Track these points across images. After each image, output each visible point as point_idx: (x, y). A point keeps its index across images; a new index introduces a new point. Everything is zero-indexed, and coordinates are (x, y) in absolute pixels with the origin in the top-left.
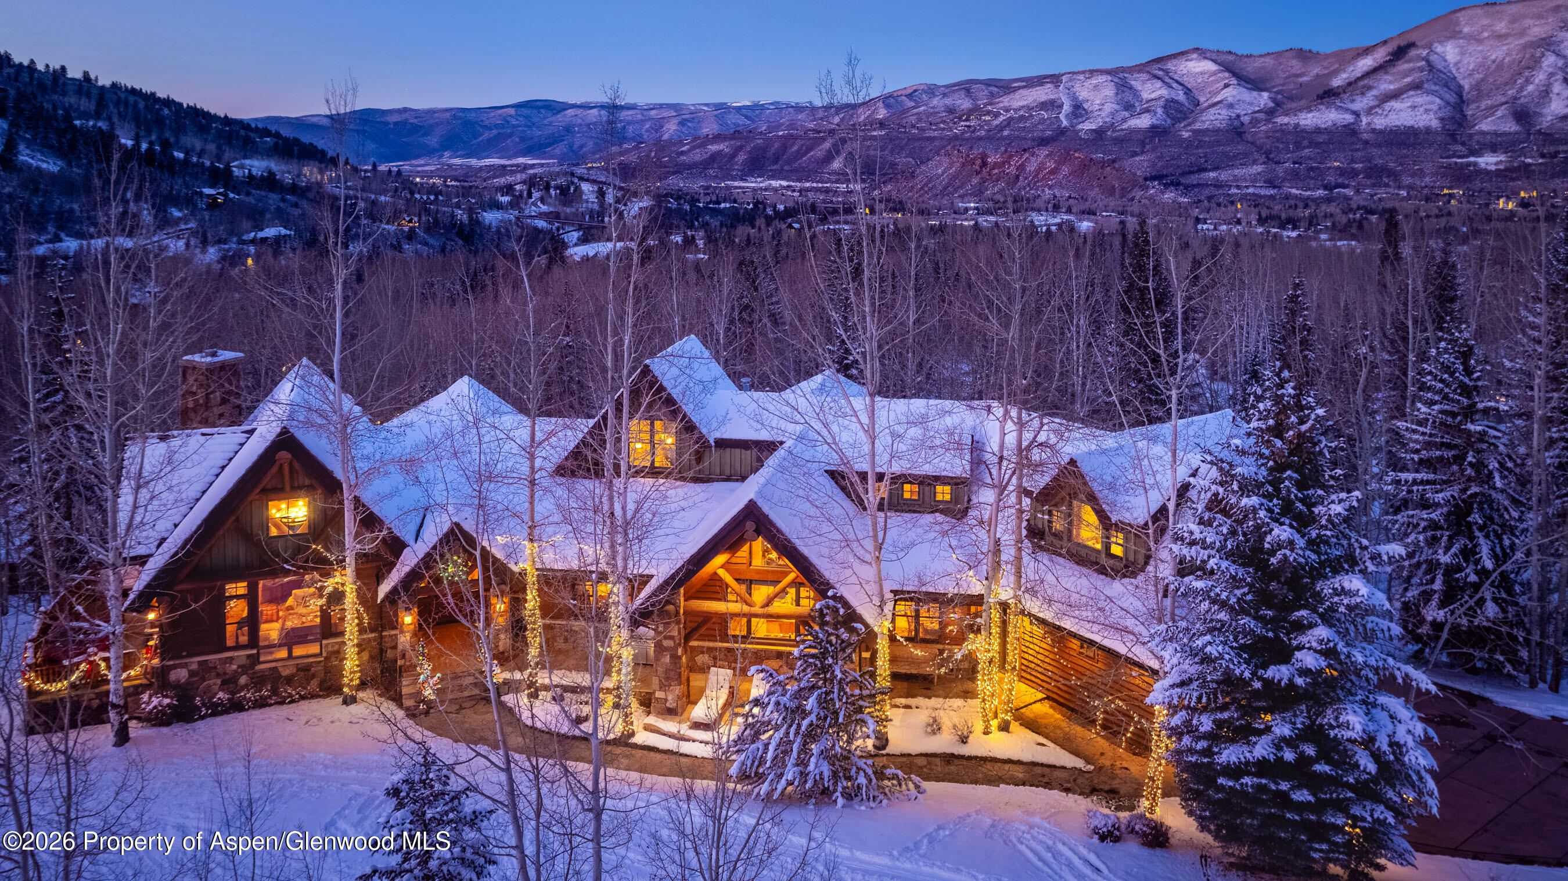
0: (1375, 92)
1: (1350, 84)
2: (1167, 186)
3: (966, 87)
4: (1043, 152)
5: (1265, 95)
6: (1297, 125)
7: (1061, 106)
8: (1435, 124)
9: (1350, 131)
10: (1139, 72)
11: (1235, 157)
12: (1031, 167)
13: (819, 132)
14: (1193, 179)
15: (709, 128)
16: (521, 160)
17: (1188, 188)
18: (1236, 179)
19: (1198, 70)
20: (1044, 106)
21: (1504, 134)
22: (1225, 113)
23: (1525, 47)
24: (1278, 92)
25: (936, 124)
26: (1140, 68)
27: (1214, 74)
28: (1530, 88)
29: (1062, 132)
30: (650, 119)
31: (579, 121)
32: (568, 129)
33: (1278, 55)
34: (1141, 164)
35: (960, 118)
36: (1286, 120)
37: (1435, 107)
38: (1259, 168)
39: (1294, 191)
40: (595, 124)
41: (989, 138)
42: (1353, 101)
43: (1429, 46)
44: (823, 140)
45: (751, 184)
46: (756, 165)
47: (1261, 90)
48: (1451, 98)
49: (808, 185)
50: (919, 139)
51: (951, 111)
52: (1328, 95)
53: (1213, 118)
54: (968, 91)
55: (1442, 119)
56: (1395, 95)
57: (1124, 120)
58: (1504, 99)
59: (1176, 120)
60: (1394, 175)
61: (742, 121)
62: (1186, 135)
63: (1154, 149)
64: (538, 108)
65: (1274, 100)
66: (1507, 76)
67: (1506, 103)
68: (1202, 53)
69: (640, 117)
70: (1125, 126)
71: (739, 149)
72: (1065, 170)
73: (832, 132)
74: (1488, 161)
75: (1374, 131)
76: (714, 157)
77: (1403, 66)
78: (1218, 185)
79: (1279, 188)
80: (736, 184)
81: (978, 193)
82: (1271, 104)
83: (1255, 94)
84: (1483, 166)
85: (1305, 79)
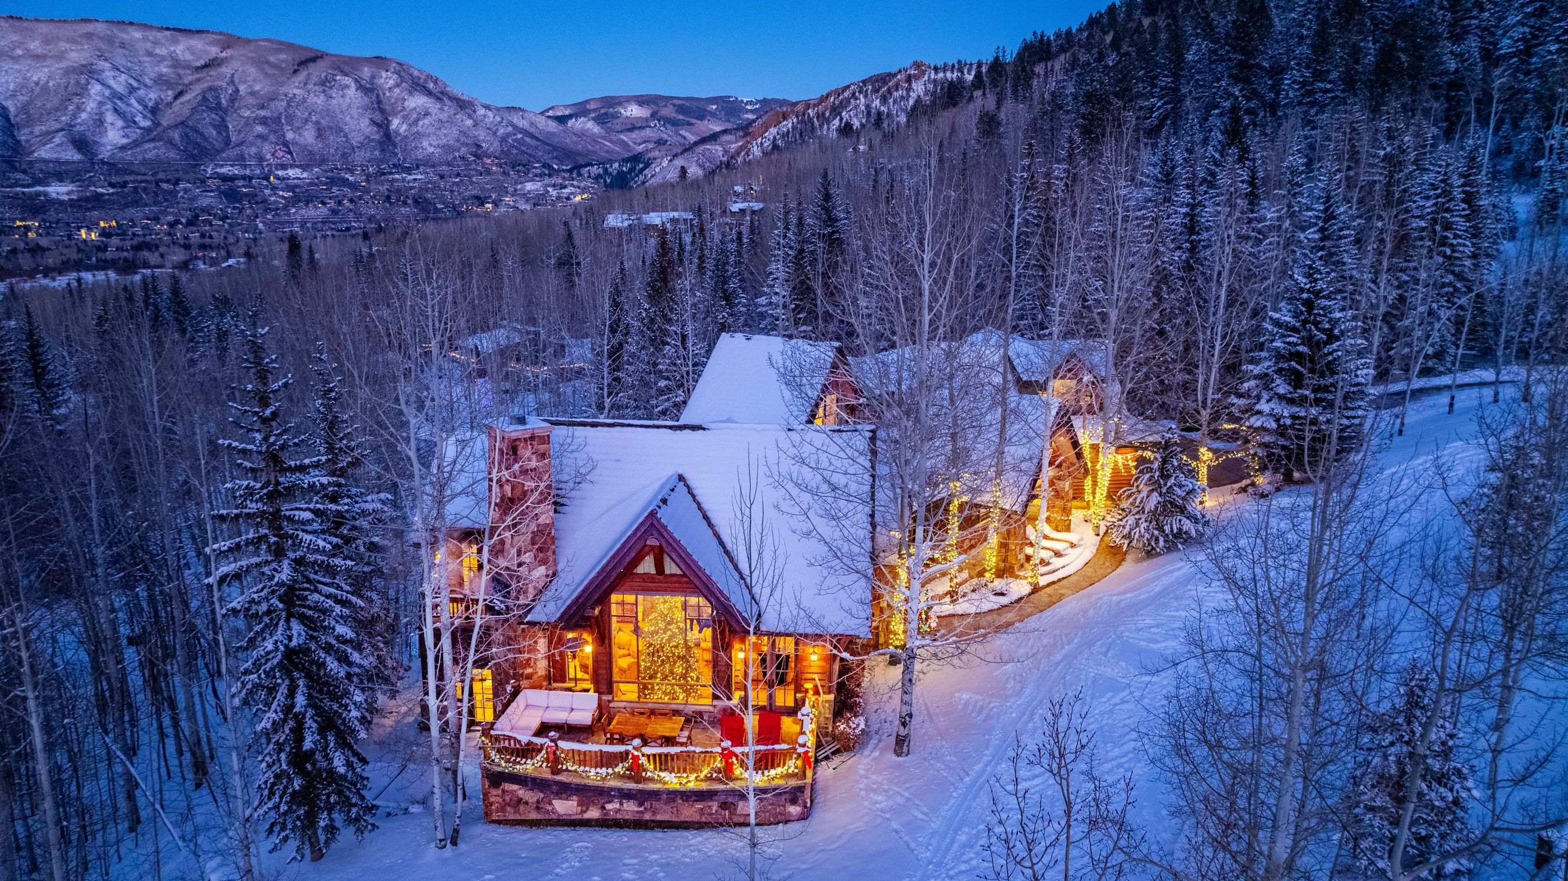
21: (67, 162)
23: (68, 71)
28: (84, 115)
58: (58, 126)
66: (55, 101)
67: (62, 130)
74: (59, 190)
84: (54, 195)
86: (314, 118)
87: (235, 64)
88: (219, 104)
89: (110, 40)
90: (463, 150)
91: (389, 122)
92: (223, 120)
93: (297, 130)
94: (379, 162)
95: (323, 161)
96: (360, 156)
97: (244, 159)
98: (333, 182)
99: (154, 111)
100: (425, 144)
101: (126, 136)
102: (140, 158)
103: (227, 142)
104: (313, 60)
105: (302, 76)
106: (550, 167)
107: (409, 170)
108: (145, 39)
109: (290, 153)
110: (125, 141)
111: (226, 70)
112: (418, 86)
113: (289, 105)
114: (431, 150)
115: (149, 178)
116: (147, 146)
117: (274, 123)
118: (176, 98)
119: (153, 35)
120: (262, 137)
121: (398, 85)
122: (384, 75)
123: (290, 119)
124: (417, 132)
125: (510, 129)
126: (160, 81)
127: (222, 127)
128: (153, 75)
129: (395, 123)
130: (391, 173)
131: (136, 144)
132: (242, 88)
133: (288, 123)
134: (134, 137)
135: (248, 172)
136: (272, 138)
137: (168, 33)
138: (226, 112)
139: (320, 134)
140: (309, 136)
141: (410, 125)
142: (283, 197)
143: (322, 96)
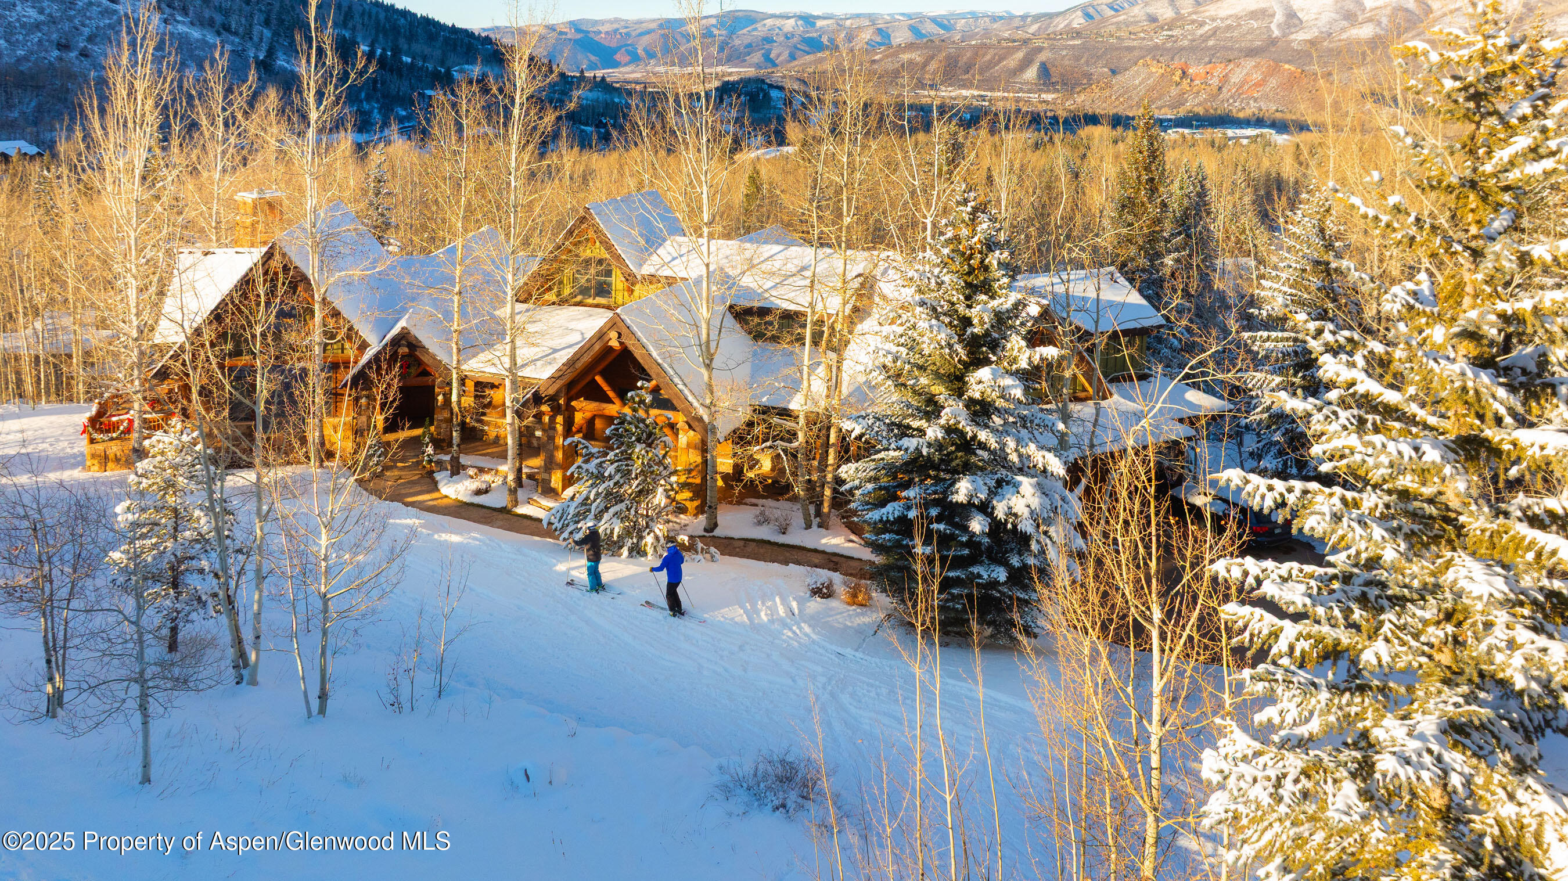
7: (1273, 15)
13: (1013, 41)
15: (902, 38)
20: (1254, 14)
25: (1136, 34)
29: (1273, 42)
30: (846, 29)
31: (777, 31)
32: (767, 38)
35: (1162, 27)
40: (792, 34)
44: (1018, 49)
46: (948, 75)
49: (999, 94)
50: (1117, 49)
51: (1152, 19)
61: (937, 30)
64: (739, 18)
69: (835, 26)
71: (932, 58)
72: (1273, 82)
76: (905, 67)
81: (1176, 104)
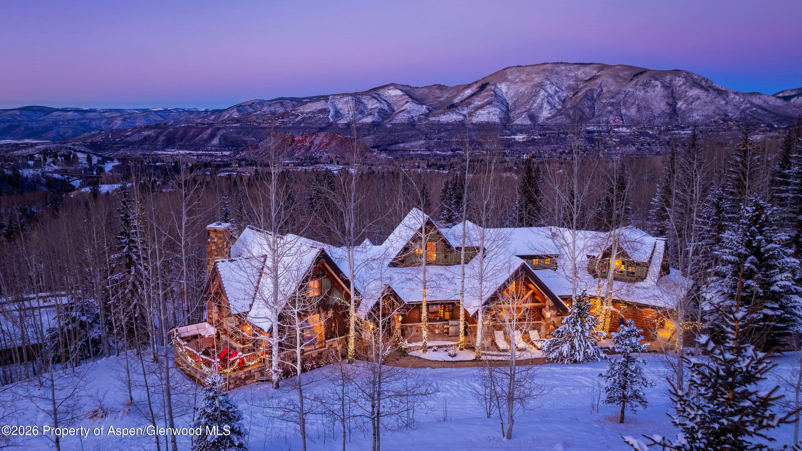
0: (472, 106)
1: (462, 102)
2: (381, 151)
3: (281, 101)
4: (322, 135)
5: (424, 107)
6: (439, 121)
7: (329, 112)
8: (498, 121)
9: (462, 124)
10: (366, 95)
11: (411, 137)
12: (317, 142)
13: (204, 124)
14: (393, 147)
15: (140, 123)
16: (27, 141)
17: (391, 152)
18: (412, 147)
19: (394, 94)
20: (321, 111)
21: (526, 125)
22: (406, 115)
23: (533, 86)
24: (430, 105)
25: (266, 120)
26: (366, 93)
27: (401, 96)
28: (535, 105)
29: (330, 124)
30: (105, 118)
31: (62, 118)
32: (56, 123)
33: (429, 87)
34: (369, 140)
35: (279, 118)
36: (434, 119)
37: (498, 113)
38: (423, 142)
39: (438, 152)
40: (72, 120)
41: (293, 128)
42: (463, 110)
43: (495, 85)
44: (207, 128)
45: (170, 152)
46: (170, 143)
47: (422, 104)
48: (504, 109)
49: (200, 152)
50: (258, 128)
51: (273, 113)
52: (452, 107)
53: (402, 118)
54: (282, 103)
55: (500, 118)
56: (481, 107)
57: (360, 119)
58: (525, 110)
59: (384, 119)
60: (480, 144)
61: (159, 118)
62: (389, 126)
63: (374, 133)
64: (34, 111)
65: (428, 109)
66: (526, 99)
68: (395, 86)
69: (99, 116)
70: (360, 122)
71: (160, 133)
72: (334, 144)
73: (211, 125)
74: (519, 137)
75: (472, 124)
76: (146, 138)
77: (484, 94)
78: (404, 150)
79: (432, 151)
80: (160, 152)
81: (291, 155)
82: (427, 111)
83: (420, 106)
84: (517, 139)
85: (442, 99)
86: (637, 103)
87: (603, 78)
88: (593, 97)
89: (551, 71)
90: (717, 117)
91: (676, 103)
92: (593, 104)
93: (628, 108)
94: (668, 124)
95: (638, 123)
96: (658, 121)
97: (600, 123)
98: (641, 134)
99: (564, 101)
100: (695, 114)
101: (550, 113)
102: (554, 123)
103: (593, 115)
104: (641, 73)
105: (634, 82)
106: (772, 126)
107: (683, 129)
108: (566, 69)
109: (622, 120)
110: (549, 115)
111: (598, 81)
112: (696, 84)
113: (625, 96)
114: (698, 118)
115: (555, 132)
116: (558, 117)
117: (616, 106)
118: (574, 95)
119: (569, 67)
120: (610, 112)
121: (684, 84)
122: (677, 79)
123: (625, 103)
124: (691, 109)
125: (749, 105)
126: (569, 88)
127: (592, 108)
128: (566, 85)
129: (680, 104)
130: (673, 130)
131: (554, 116)
132: (605, 89)
133: (623, 105)
134: (553, 113)
135: (600, 129)
136: (615, 113)
137: (576, 66)
138: (595, 100)
139: (639, 110)
140: (633, 111)
141: (688, 105)
142: (615, 142)
143: (643, 92)
